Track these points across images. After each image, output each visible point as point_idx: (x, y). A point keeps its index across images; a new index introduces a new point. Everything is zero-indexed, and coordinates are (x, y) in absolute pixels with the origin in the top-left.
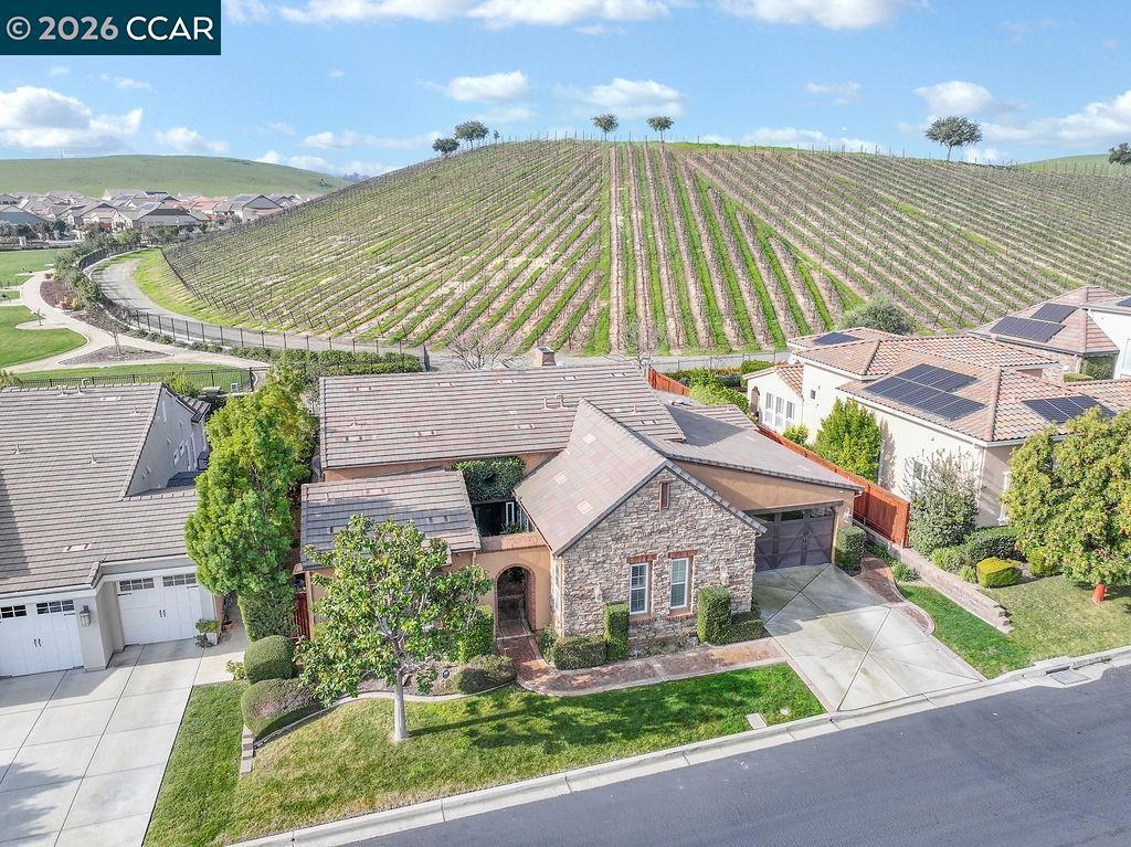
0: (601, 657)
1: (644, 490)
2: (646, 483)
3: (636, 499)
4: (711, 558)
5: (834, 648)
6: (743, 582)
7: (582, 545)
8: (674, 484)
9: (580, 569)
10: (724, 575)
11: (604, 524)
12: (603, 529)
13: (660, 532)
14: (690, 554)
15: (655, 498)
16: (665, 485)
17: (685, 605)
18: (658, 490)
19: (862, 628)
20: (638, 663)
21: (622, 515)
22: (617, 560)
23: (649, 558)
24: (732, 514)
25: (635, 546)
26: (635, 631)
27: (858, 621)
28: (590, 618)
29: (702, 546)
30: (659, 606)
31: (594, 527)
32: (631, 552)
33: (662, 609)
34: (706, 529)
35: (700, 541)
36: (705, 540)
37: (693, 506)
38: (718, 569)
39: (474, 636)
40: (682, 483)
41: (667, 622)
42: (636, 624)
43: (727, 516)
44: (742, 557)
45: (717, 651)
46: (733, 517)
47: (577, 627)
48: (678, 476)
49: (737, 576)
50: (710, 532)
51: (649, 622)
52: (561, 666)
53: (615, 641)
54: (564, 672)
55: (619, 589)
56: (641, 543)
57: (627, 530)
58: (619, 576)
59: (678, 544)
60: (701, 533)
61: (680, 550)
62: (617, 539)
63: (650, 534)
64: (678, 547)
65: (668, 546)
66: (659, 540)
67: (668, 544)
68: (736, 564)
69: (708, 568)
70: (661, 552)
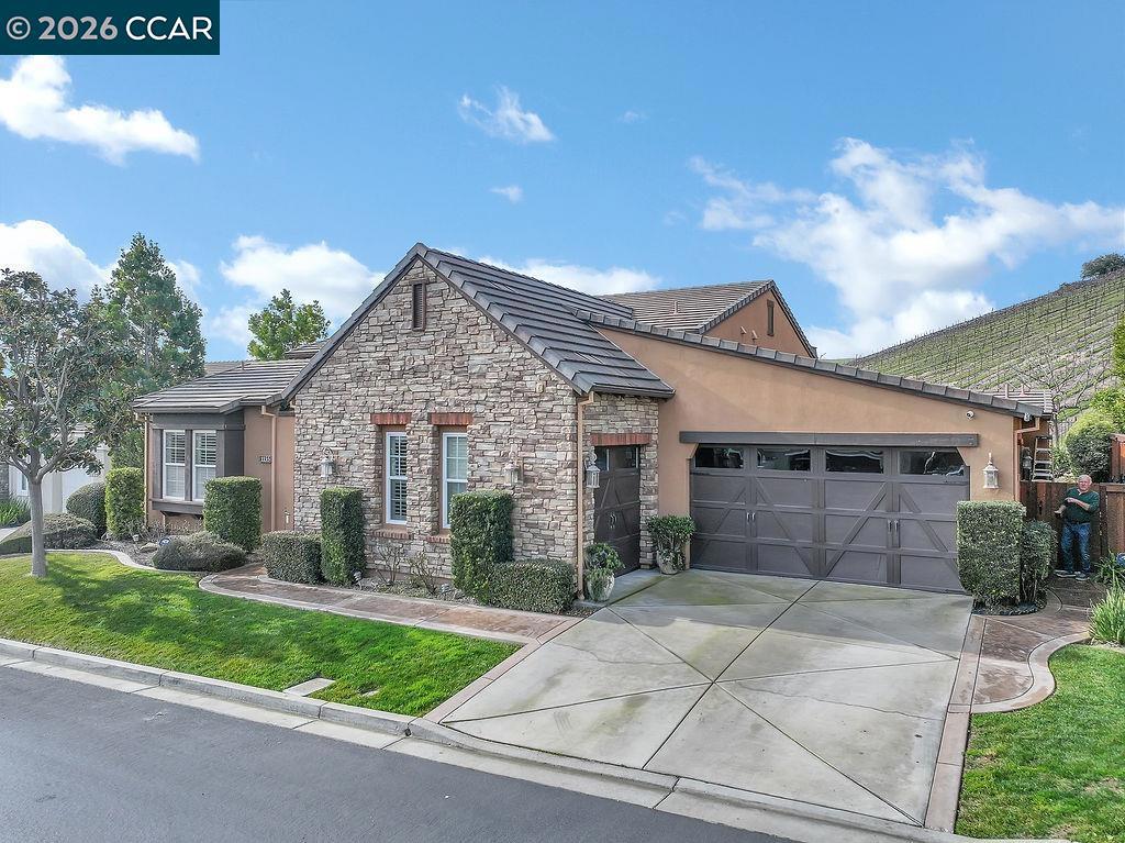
1: (390, 298)
2: (392, 285)
3: (381, 313)
4: (495, 432)
8: (433, 287)
11: (341, 352)
13: (415, 371)
14: (461, 423)
15: (406, 313)
23: (401, 421)
24: (528, 349)
25: (380, 395)
29: (480, 408)
32: (376, 404)
34: (484, 376)
35: (475, 397)
36: (483, 395)
37: (460, 329)
50: (491, 378)
56: (390, 389)
60: (475, 381)
61: (444, 410)
62: (361, 377)
63: (402, 372)
64: (440, 404)
65: (427, 401)
66: (414, 388)
67: (427, 396)
68: (540, 454)
69: (489, 453)
70: (417, 409)
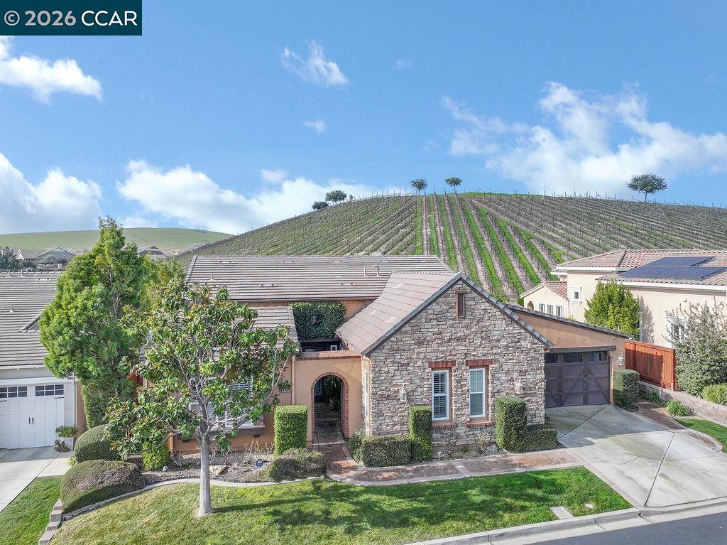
0: (406, 455)
1: (442, 299)
2: (443, 293)
3: (435, 306)
4: (505, 368)
5: (628, 458)
6: (535, 394)
7: (387, 346)
8: (469, 296)
9: (386, 369)
10: (518, 385)
11: (407, 328)
12: (406, 333)
13: (458, 339)
14: (485, 364)
15: (452, 307)
16: (461, 295)
17: (484, 415)
18: (454, 300)
19: (650, 445)
20: (440, 464)
21: (424, 320)
22: (419, 364)
23: (449, 365)
24: (522, 327)
25: (436, 351)
26: (438, 436)
27: (646, 439)
28: (396, 419)
29: (497, 357)
30: (459, 413)
31: (398, 330)
32: (432, 357)
33: (463, 415)
34: (498, 341)
35: (495, 351)
36: (499, 351)
37: (486, 318)
38: (512, 380)
39: (288, 430)
40: (475, 295)
41: (468, 429)
42: (439, 429)
43: (517, 330)
44: (533, 370)
45: (515, 457)
46: (522, 331)
47: (384, 427)
48: (473, 289)
49: (530, 388)
50: (503, 343)
51: (451, 428)
52: (369, 463)
53: (419, 440)
54: (370, 469)
55: (422, 393)
56: (441, 349)
57: (429, 336)
58: (422, 379)
59: (474, 353)
60: (495, 343)
61: (477, 358)
62: (420, 343)
63: (449, 340)
64: (475, 355)
65: (466, 354)
66: (457, 348)
67: (466, 351)
68: (528, 377)
69: (503, 378)
70: (459, 359)
